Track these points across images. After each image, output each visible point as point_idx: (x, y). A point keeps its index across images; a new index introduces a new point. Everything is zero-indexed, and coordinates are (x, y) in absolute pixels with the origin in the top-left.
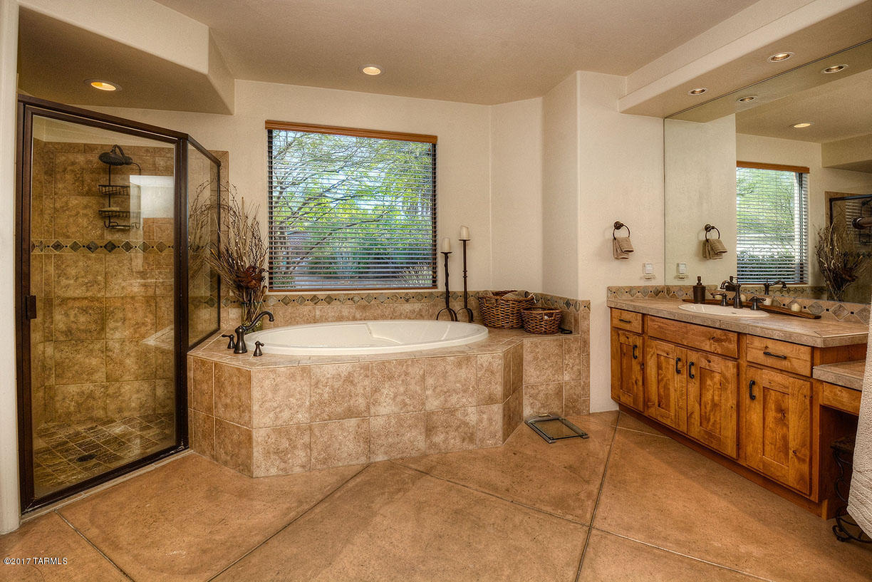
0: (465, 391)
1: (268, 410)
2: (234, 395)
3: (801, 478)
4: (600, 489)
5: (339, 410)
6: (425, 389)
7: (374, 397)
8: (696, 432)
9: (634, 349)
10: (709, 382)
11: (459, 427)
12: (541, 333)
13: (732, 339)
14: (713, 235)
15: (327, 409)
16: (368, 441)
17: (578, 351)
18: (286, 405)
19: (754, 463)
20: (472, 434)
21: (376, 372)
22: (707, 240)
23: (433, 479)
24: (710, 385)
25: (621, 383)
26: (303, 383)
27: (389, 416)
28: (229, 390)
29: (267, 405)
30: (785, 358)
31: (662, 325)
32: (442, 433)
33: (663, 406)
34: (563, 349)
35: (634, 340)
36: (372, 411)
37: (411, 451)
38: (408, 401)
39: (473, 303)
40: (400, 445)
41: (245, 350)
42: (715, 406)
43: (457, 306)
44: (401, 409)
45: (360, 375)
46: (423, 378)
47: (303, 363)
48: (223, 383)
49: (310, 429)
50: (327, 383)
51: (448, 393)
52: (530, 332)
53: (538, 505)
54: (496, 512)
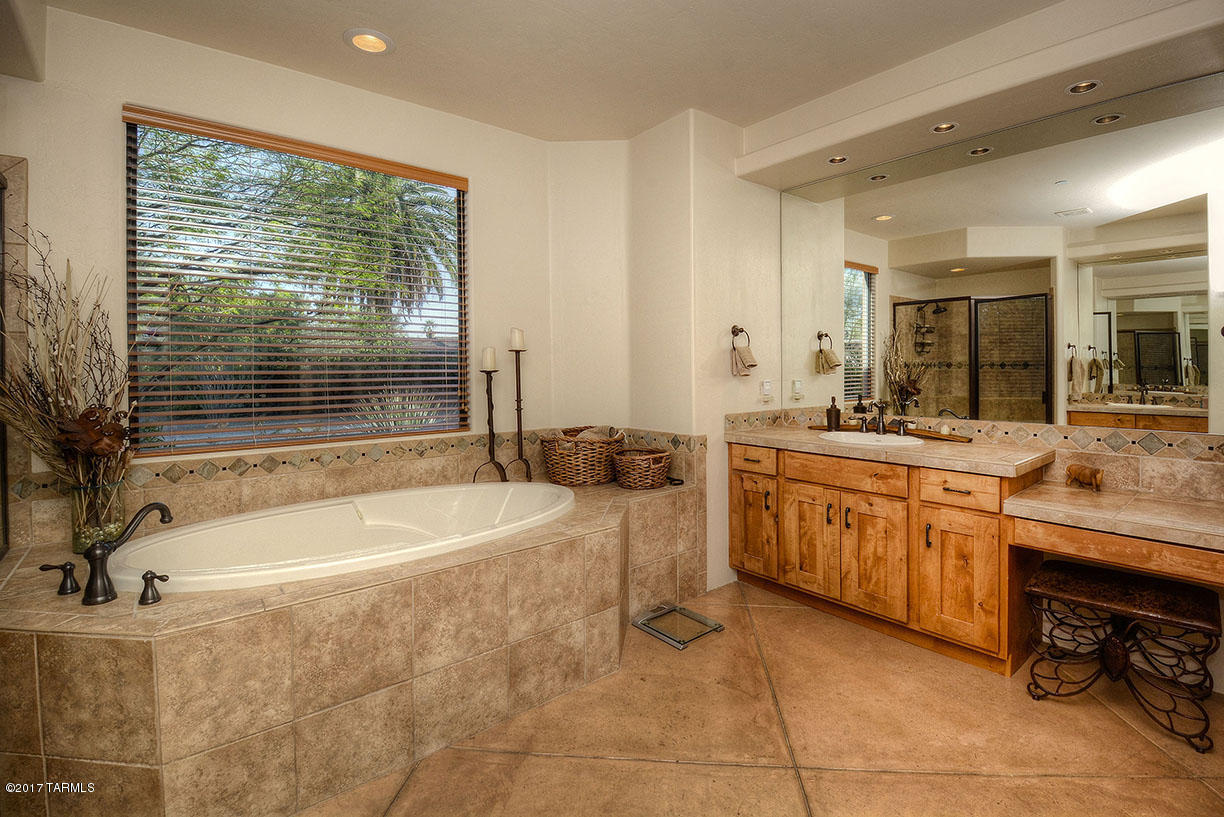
0: (567, 598)
1: (198, 718)
2: (103, 700)
3: (990, 635)
4: (776, 703)
5: (354, 680)
6: (506, 608)
7: (421, 642)
8: (853, 596)
9: (766, 498)
10: (870, 531)
11: (560, 657)
12: (646, 488)
13: (901, 474)
14: (825, 344)
15: (328, 685)
16: (410, 725)
17: (694, 508)
18: (240, 697)
19: (930, 626)
20: (578, 664)
21: (423, 594)
22: (821, 351)
23: (542, 760)
24: (871, 535)
25: (746, 545)
26: (277, 644)
27: (446, 669)
28: (87, 690)
29: (195, 706)
30: (969, 493)
31: (805, 462)
32: (534, 674)
33: (808, 568)
34: (677, 507)
35: (763, 485)
36: (418, 666)
37: (486, 721)
38: (479, 634)
39: (529, 450)
40: (467, 715)
41: (110, 594)
42: (878, 559)
43: (505, 455)
44: (469, 650)
45: (394, 605)
46: (504, 589)
47: (275, 602)
48: (70, 679)
49: (295, 731)
50: (328, 634)
51: (542, 606)
52: (630, 487)
53: (714, 756)
54: (665, 787)
